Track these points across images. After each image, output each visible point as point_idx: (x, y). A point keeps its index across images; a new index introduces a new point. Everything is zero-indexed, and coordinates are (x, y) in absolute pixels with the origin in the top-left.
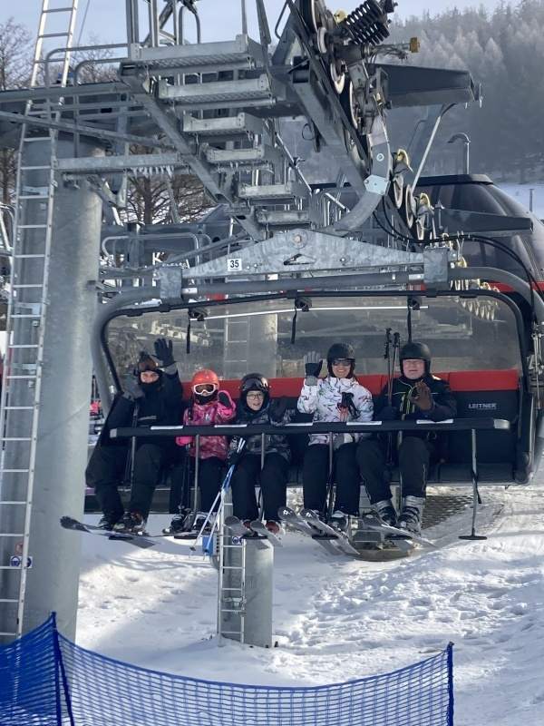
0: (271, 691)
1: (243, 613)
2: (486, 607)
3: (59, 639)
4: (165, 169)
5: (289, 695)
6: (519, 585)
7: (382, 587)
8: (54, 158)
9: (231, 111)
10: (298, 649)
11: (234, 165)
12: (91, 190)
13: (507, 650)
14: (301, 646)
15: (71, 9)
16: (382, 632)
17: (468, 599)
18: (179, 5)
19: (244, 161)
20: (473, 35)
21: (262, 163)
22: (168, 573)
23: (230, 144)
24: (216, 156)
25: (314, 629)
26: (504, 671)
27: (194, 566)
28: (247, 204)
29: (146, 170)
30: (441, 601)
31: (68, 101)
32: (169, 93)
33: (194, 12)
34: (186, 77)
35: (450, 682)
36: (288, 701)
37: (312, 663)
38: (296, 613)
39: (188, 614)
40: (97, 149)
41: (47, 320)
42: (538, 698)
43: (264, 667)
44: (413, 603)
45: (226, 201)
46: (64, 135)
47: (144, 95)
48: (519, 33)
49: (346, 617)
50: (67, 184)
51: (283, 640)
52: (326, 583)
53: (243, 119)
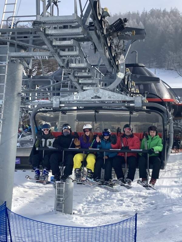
0: (77, 228)
1: (64, 203)
2: (141, 202)
3: (8, 210)
4: (45, 57)
5: (83, 230)
6: (152, 195)
7: (108, 195)
8: (8, 52)
9: (67, 39)
10: (81, 215)
11: (68, 57)
12: (20, 63)
13: (149, 216)
14: (82, 214)
15: (15, 4)
16: (108, 210)
17: (136, 199)
18: (52, 3)
19: (72, 55)
20: (135, 20)
21: (78, 56)
22: (37, 190)
23: (67, 49)
24: (62, 53)
25: (86, 208)
26: (149, 223)
27: (46, 188)
28: (71, 70)
29: (39, 57)
30: (127, 200)
31: (13, 33)
32: (49, 32)
33: (57, 6)
34: (54, 27)
35: (136, 226)
36: (83, 232)
37: (86, 219)
38: (79, 203)
39: (45, 203)
40: (22, 50)
41: (4, 105)
42: (161, 232)
43: (70, 221)
44: (118, 201)
45: (65, 68)
46: (12, 45)
47: (41, 32)
48: (149, 20)
49: (96, 205)
50: (12, 61)
51: (76, 212)
52: (89, 194)
53: (72, 42)
